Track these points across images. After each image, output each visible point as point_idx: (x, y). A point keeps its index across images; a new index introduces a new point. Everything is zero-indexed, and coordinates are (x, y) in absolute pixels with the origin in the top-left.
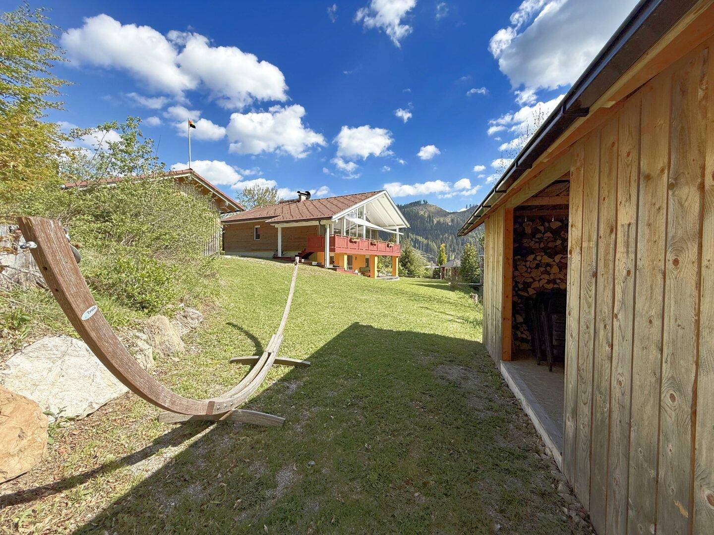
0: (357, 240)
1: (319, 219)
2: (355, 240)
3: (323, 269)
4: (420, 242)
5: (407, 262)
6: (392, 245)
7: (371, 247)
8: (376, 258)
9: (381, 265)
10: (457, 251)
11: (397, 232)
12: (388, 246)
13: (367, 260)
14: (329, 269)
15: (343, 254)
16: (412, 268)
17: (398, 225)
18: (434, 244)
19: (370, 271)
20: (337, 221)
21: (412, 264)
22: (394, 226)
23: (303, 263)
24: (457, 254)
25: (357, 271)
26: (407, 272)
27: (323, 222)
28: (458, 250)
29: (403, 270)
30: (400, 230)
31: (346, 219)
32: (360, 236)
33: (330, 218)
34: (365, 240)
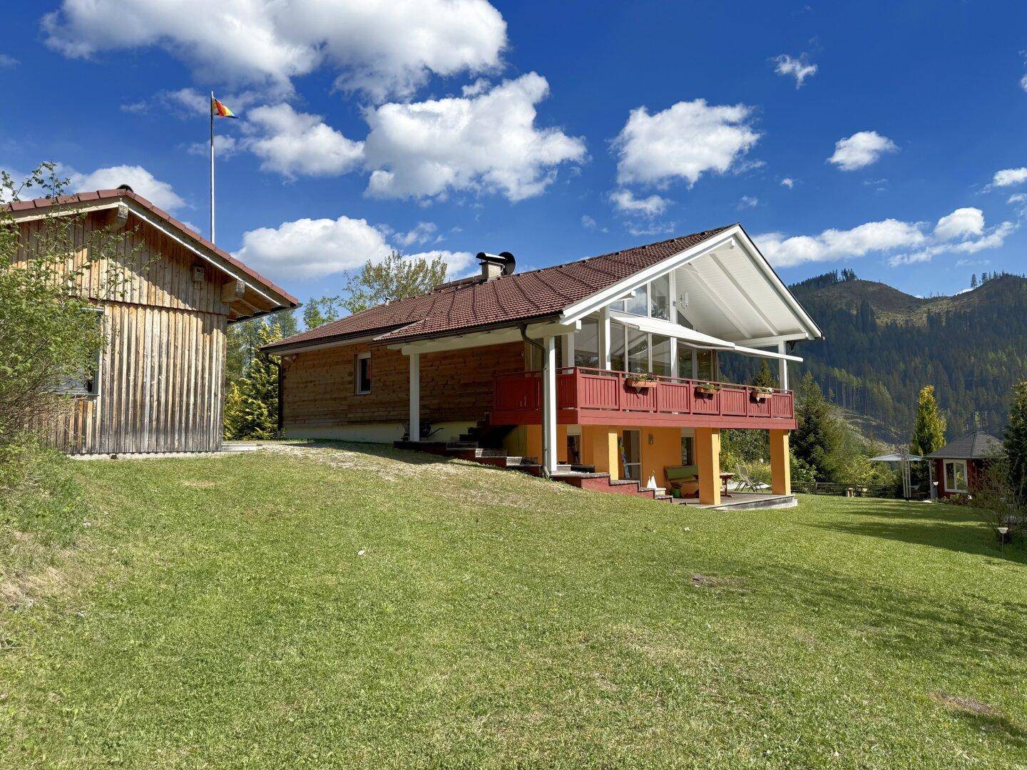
0: (650, 384)
1: (522, 323)
2: (641, 384)
3: (537, 482)
4: (841, 383)
5: (812, 445)
6: (767, 396)
7: (698, 405)
8: (716, 441)
9: (731, 458)
10: (953, 405)
11: (782, 355)
12: (753, 399)
13: (688, 443)
14: (556, 479)
15: (604, 431)
16: (830, 461)
17: (781, 333)
18: (884, 389)
19: (697, 477)
20: (579, 326)
21: (827, 450)
22: (771, 335)
23: (480, 460)
24: (954, 413)
25: (652, 484)
26: (813, 473)
27: (534, 331)
28: (957, 402)
29: (802, 467)
30: (791, 346)
31: (613, 321)
32: (661, 370)
33: (556, 315)
34: (674, 382)
